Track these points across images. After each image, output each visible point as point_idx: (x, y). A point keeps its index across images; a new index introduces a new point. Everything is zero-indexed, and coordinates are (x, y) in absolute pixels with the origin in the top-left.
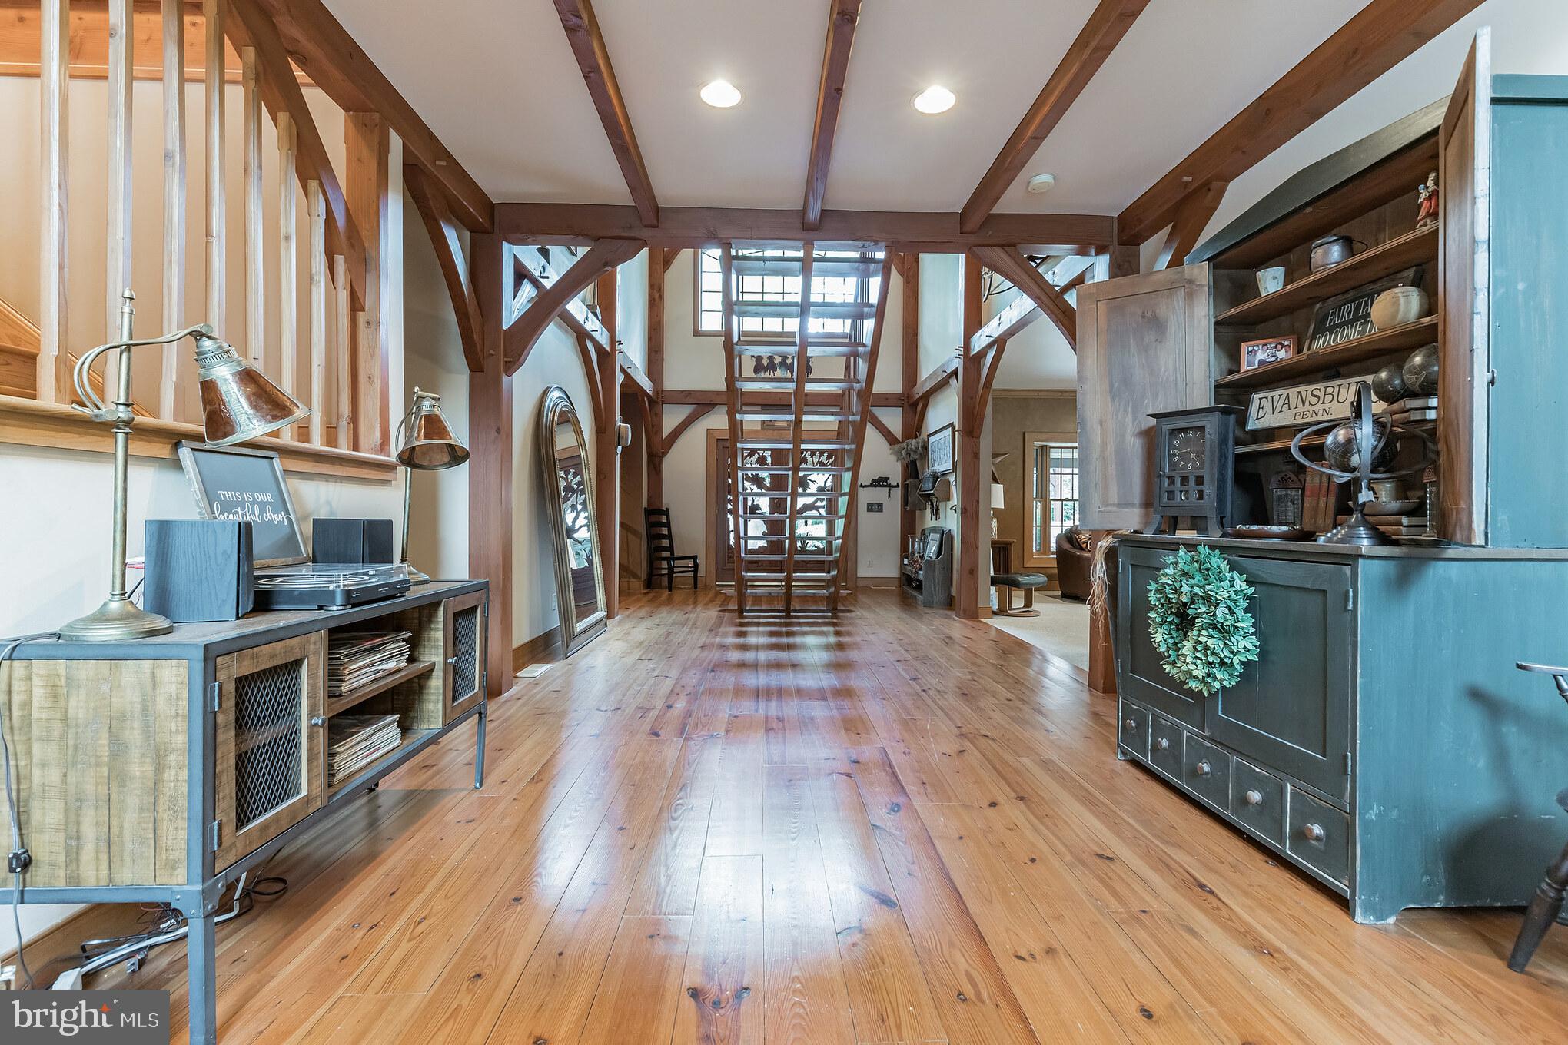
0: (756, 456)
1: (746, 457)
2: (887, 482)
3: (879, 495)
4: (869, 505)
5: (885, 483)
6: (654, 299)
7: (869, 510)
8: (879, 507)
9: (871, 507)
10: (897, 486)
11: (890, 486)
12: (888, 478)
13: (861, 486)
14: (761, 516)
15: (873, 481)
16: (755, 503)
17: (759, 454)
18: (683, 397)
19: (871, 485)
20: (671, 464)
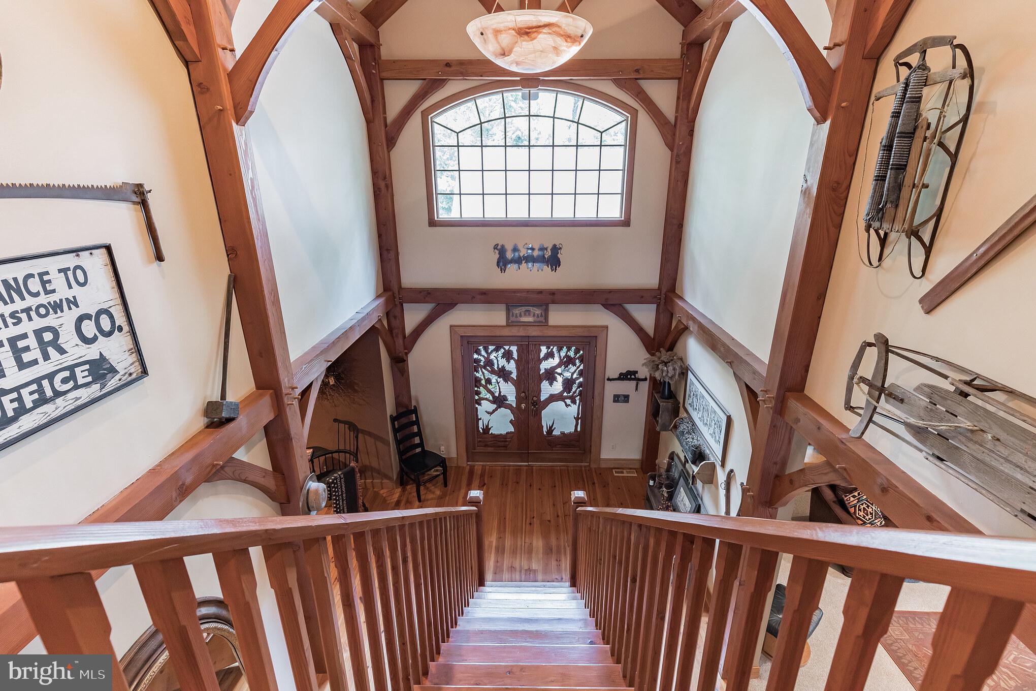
0: (502, 350)
1: (492, 352)
2: (635, 376)
3: (627, 387)
4: (615, 396)
5: (633, 377)
6: (379, 189)
7: (615, 401)
8: (626, 398)
9: (617, 399)
10: (645, 379)
11: (639, 380)
12: (637, 372)
13: (609, 379)
14: (509, 407)
15: (621, 374)
16: (502, 394)
17: (504, 349)
18: (423, 295)
19: (619, 379)
20: (416, 359)
